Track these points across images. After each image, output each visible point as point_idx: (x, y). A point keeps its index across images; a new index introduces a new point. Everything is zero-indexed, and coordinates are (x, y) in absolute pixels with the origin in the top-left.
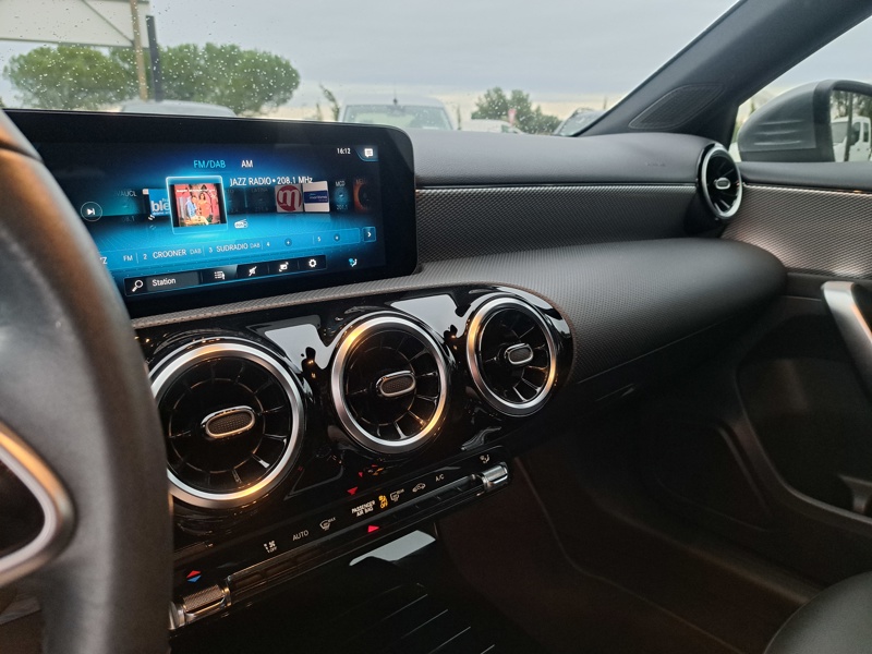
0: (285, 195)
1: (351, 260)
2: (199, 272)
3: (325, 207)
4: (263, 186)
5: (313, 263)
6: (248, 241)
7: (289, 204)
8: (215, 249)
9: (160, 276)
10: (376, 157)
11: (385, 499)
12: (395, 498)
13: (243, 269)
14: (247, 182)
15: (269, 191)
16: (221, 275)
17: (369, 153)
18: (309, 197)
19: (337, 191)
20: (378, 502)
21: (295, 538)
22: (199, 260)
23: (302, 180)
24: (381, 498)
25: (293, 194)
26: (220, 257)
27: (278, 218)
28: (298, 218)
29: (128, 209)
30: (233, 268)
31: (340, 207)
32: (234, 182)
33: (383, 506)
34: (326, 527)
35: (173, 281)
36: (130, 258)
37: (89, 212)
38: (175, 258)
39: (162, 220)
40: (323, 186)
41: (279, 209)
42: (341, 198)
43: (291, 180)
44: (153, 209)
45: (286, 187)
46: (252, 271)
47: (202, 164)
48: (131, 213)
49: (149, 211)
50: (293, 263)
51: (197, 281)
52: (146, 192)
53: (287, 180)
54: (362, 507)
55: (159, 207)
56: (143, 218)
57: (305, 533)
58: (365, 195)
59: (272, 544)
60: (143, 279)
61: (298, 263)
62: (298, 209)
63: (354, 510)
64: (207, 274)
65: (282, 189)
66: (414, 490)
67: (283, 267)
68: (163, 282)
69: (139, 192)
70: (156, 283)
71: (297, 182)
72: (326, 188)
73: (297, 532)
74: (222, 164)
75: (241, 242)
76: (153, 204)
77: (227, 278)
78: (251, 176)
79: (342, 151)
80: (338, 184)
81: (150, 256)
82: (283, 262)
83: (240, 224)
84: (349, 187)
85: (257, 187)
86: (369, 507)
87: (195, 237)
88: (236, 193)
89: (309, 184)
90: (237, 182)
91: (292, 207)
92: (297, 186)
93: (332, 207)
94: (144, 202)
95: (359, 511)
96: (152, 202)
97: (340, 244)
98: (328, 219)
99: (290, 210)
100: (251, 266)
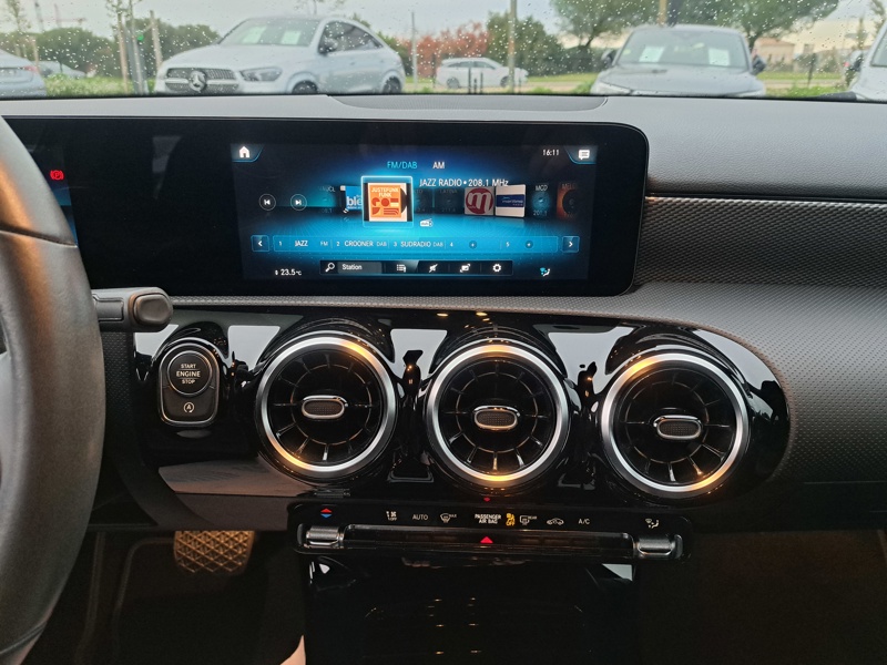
0: (475, 197)
1: (542, 270)
2: (383, 262)
3: (520, 212)
4: (453, 188)
5: (497, 268)
6: (432, 240)
7: (478, 206)
8: (399, 244)
9: (349, 262)
10: (592, 159)
11: (513, 517)
12: (525, 521)
13: (423, 266)
14: (437, 183)
15: (459, 193)
16: (402, 268)
17: (584, 154)
18: (501, 201)
19: (537, 196)
20: (504, 519)
21: (415, 517)
22: (385, 252)
23: (496, 182)
24: (509, 515)
25: (484, 197)
26: (403, 252)
27: (465, 220)
28: (486, 221)
29: (327, 202)
30: (415, 263)
31: (537, 212)
32: (424, 183)
33: (509, 524)
34: (446, 520)
35: (359, 267)
36: (326, 244)
37: (297, 202)
38: (363, 247)
39: (355, 213)
40: (521, 189)
41: (467, 211)
42: (540, 204)
43: (484, 183)
44: (348, 203)
45: (476, 190)
46: (433, 268)
47: (394, 165)
48: (328, 206)
49: (344, 206)
50: (476, 265)
51: (380, 270)
52: (343, 188)
53: (480, 183)
54: (486, 516)
55: (352, 203)
56: (338, 211)
57: (425, 517)
58: (571, 202)
59: (394, 514)
60: (335, 262)
61: (481, 266)
62: (488, 211)
63: (477, 516)
64: (389, 266)
65: (473, 192)
66: (549, 522)
67: (465, 268)
68: (351, 267)
69: (338, 188)
70: (345, 267)
71: (490, 184)
72: (524, 193)
73: (418, 513)
74: (414, 165)
75: (426, 240)
76: (348, 199)
77: (409, 270)
78: (441, 177)
79: (548, 153)
80: (538, 188)
81: (342, 244)
82: (465, 263)
83: (425, 223)
84: (552, 193)
85: (446, 188)
86: (494, 519)
87: (381, 231)
88: (425, 194)
89: (504, 188)
90: (428, 182)
91: (482, 209)
92: (490, 189)
93: (528, 212)
94: (341, 197)
95: (483, 518)
96: (348, 198)
97: (532, 251)
98: (521, 224)
99: (479, 213)
100: (432, 263)
